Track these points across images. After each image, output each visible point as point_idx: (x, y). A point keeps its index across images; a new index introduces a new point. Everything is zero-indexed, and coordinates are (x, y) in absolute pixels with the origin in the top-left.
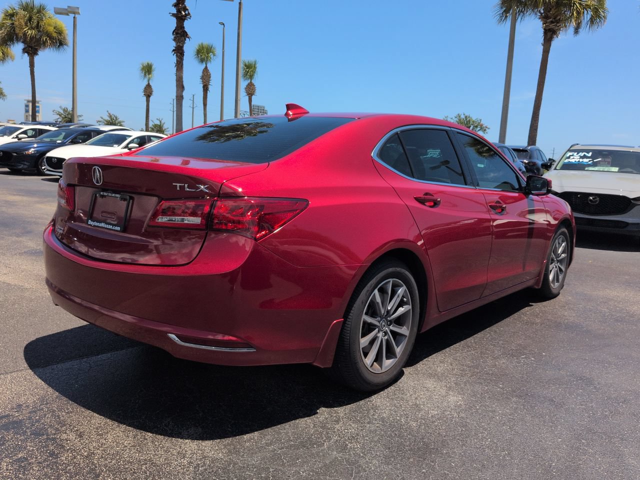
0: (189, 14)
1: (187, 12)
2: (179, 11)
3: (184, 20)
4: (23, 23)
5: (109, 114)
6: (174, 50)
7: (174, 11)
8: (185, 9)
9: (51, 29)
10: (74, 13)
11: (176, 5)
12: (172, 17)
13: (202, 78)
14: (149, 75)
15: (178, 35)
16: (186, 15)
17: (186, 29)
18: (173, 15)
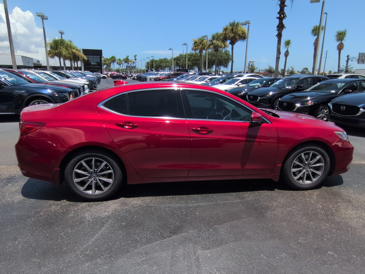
0: (286, 16)
1: (285, 15)
2: (280, 15)
3: (283, 19)
4: (230, 32)
5: (269, 66)
6: (277, 35)
7: (278, 16)
8: (284, 14)
9: (240, 32)
10: (249, 24)
11: (279, 13)
12: (277, 19)
13: (315, 44)
14: (288, 46)
15: (279, 27)
16: (284, 17)
17: (284, 23)
18: (278, 18)
